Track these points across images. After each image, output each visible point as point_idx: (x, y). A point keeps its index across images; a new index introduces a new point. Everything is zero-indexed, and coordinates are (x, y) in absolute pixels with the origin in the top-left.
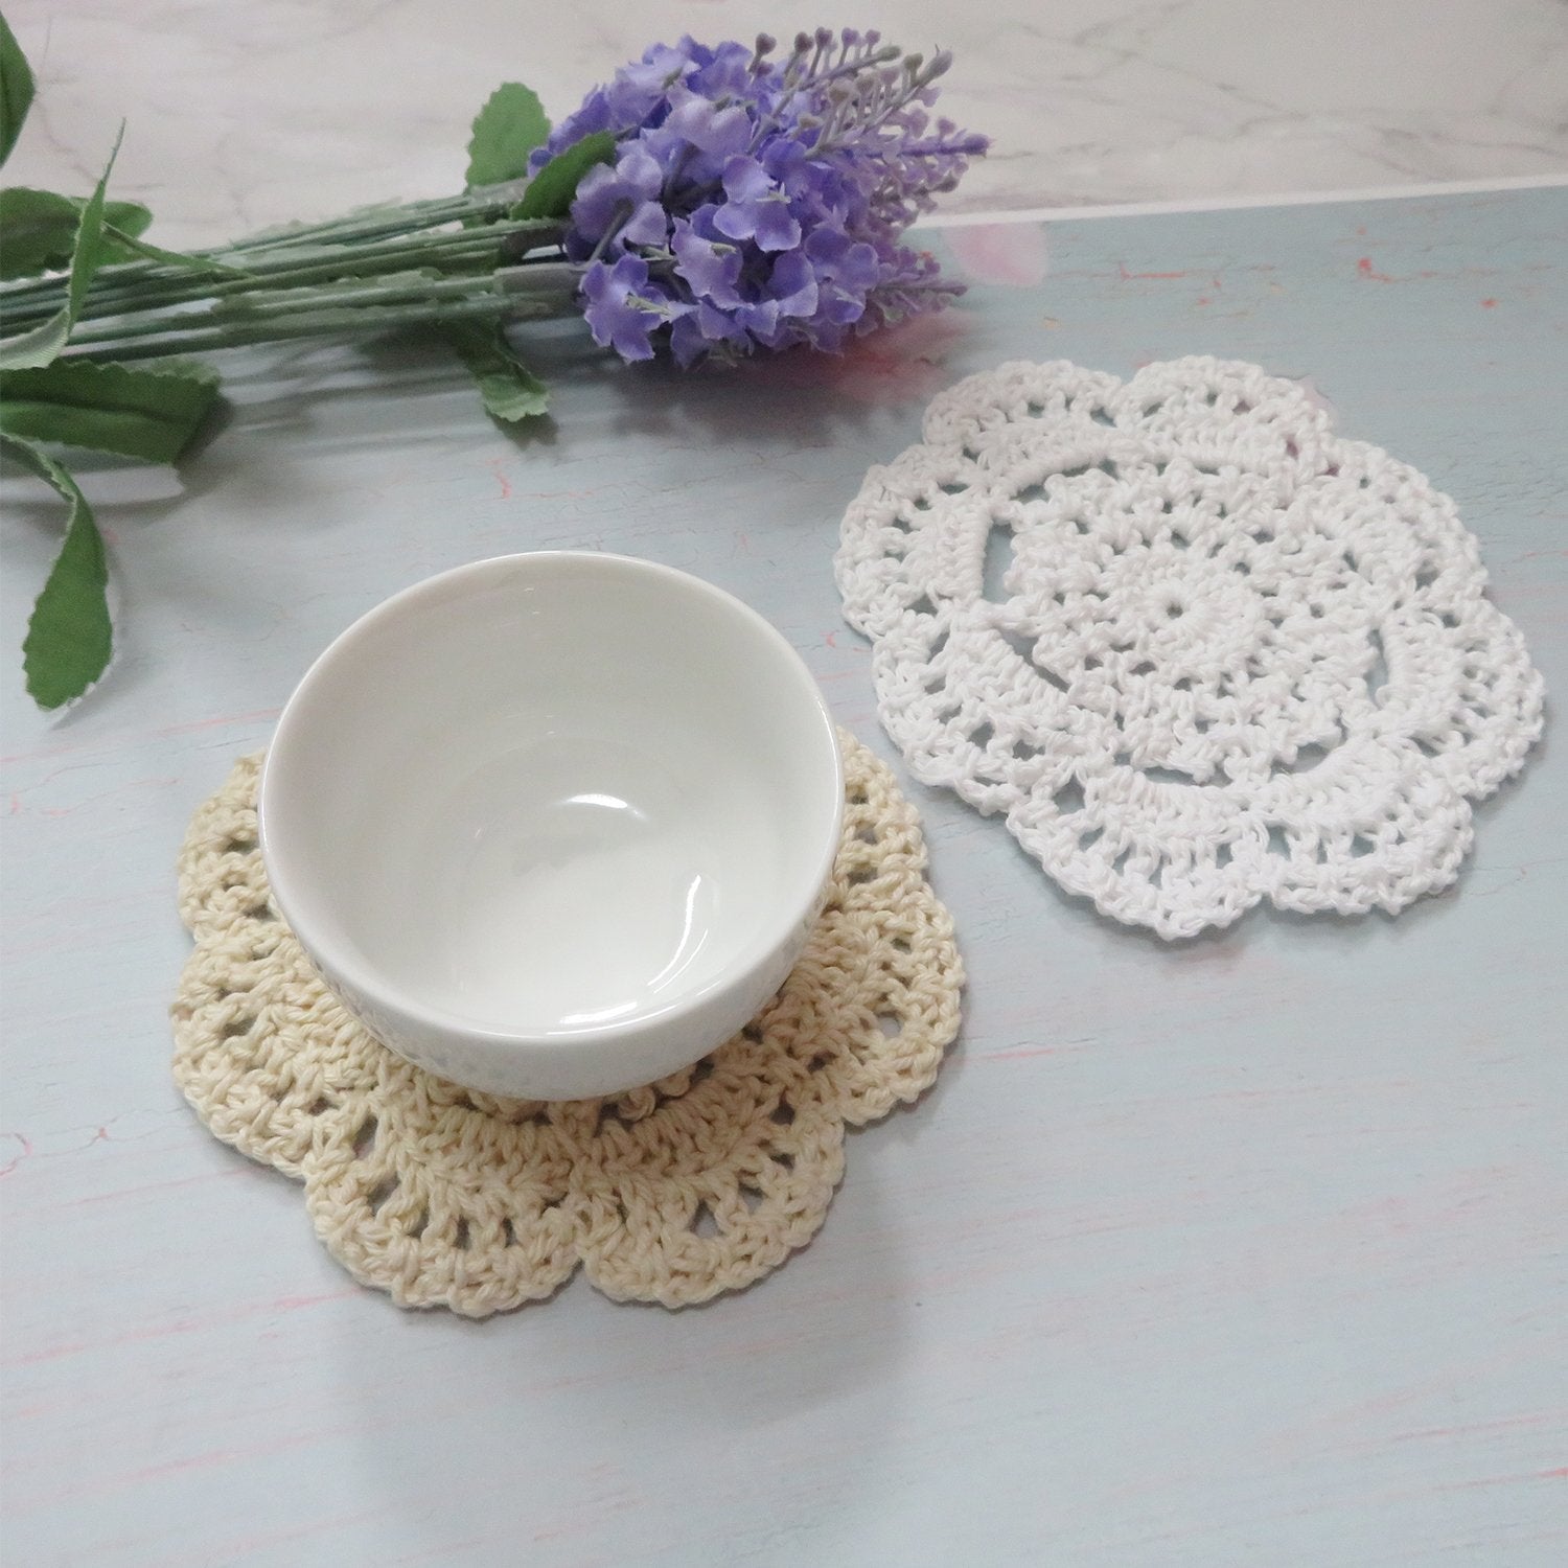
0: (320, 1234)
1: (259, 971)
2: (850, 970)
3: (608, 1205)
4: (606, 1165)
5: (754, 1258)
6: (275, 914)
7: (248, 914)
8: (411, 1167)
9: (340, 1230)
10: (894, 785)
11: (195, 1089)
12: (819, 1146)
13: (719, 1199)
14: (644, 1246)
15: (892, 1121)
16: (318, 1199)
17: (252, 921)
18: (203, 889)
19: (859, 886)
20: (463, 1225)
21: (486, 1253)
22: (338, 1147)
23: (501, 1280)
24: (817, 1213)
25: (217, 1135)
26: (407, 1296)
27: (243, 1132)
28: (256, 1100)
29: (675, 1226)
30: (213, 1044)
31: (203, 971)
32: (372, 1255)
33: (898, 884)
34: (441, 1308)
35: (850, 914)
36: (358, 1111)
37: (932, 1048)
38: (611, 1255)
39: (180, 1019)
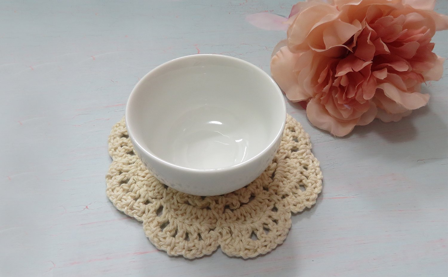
0: (147, 235)
1: (131, 167)
2: (292, 173)
3: (227, 231)
4: (227, 221)
5: (267, 247)
6: (135, 153)
7: (128, 153)
8: (173, 219)
9: (153, 234)
10: (302, 128)
11: (112, 197)
12: (285, 218)
13: (258, 230)
14: (237, 242)
15: (304, 213)
16: (146, 226)
17: (129, 155)
18: (115, 146)
19: (294, 152)
20: (187, 234)
21: (193, 241)
22: (152, 213)
23: (198, 249)
24: (284, 236)
25: (118, 209)
26: (171, 252)
27: (126, 208)
28: (130, 200)
29: (246, 237)
30: (118, 185)
31: (115, 167)
32: (161, 241)
33: (304, 152)
34: (181, 256)
35: (292, 159)
36: (158, 204)
37: (315, 194)
38: (228, 244)
39: (109, 179)
